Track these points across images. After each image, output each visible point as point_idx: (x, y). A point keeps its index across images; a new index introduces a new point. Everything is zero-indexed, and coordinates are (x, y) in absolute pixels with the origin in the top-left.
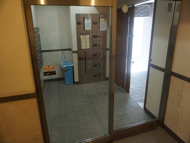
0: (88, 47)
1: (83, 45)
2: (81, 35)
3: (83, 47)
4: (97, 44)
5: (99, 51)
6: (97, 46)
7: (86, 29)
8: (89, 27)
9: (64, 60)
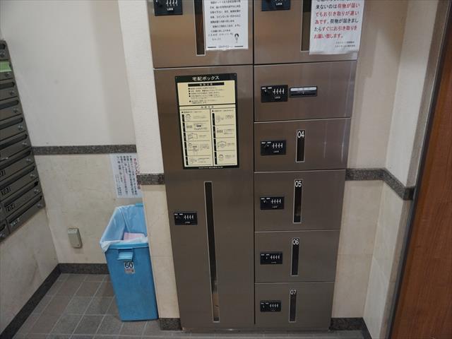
0: (229, 157)
1: (194, 144)
2: (183, 87)
3: (198, 155)
4: (284, 142)
5: (298, 184)
6: (282, 151)
7: (211, 43)
8: (234, 30)
9: (130, 195)
